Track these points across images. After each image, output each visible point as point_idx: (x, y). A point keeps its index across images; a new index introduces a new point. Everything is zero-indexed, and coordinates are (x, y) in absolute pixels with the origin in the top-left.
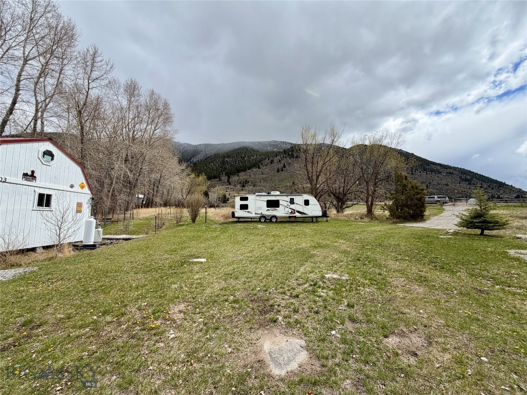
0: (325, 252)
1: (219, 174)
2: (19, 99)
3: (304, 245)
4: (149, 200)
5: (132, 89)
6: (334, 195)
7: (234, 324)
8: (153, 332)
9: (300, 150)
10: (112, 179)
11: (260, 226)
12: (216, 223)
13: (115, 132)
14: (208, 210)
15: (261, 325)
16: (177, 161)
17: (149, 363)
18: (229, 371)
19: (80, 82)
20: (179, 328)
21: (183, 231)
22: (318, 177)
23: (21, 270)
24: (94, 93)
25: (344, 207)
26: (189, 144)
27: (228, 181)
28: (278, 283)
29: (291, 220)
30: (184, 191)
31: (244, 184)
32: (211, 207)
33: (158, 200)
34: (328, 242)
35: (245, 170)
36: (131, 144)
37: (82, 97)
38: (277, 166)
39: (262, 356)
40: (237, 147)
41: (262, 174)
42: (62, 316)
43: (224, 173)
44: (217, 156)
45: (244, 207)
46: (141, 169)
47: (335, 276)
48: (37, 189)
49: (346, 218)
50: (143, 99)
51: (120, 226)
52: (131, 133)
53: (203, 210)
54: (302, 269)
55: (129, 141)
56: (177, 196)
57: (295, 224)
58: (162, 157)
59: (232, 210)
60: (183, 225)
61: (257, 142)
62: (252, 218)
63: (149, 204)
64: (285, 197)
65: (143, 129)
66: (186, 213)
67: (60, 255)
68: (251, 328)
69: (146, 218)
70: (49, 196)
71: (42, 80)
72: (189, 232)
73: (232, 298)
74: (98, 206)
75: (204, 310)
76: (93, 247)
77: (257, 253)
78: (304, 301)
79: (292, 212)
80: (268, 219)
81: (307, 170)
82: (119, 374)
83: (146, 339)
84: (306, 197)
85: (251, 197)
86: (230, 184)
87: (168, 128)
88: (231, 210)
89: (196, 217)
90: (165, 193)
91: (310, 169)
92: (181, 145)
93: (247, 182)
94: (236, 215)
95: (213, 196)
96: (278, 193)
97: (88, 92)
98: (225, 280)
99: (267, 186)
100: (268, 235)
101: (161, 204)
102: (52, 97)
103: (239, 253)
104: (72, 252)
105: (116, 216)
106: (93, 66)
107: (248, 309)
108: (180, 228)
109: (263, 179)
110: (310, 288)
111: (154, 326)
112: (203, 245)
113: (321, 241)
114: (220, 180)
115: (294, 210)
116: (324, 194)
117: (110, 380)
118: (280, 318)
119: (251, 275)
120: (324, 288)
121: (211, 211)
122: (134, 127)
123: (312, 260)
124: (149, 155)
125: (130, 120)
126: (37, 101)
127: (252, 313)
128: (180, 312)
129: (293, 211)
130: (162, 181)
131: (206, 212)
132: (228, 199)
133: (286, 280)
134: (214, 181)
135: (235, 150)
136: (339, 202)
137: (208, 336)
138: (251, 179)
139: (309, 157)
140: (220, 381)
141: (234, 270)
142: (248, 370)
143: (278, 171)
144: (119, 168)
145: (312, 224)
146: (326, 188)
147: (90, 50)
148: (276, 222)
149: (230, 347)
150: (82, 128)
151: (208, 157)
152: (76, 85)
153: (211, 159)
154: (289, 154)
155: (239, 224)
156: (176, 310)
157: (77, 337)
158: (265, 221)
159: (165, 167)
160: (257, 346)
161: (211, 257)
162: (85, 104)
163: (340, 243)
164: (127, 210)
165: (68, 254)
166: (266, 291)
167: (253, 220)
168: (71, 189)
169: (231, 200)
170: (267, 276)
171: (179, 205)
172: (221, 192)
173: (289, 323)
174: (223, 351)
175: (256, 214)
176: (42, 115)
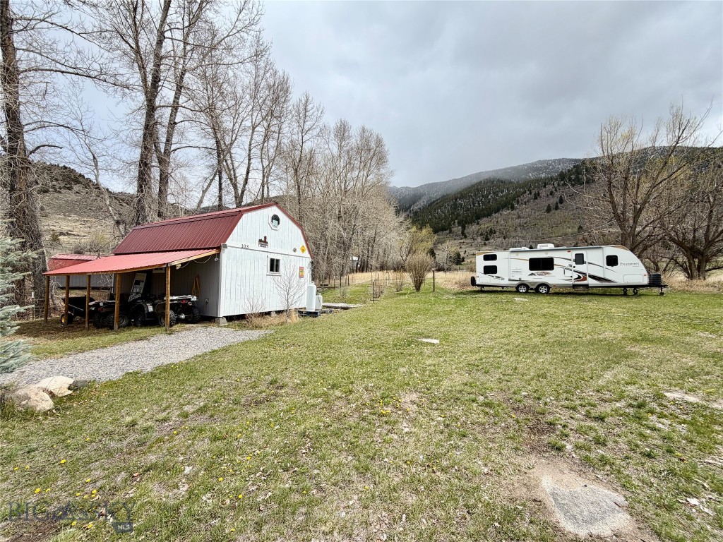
0: (661, 351)
1: (450, 224)
2: (251, 168)
3: (608, 334)
4: (364, 263)
5: (342, 132)
6: (680, 244)
7: (488, 435)
8: (385, 419)
9: (595, 168)
10: (326, 240)
11: (517, 299)
12: (448, 293)
13: (328, 187)
14: (437, 274)
15: (533, 448)
16: (394, 211)
17: (384, 454)
18: (487, 498)
19: (295, 137)
20: (413, 421)
21: (406, 302)
22: (637, 213)
23: (262, 332)
24: (307, 146)
25: (707, 268)
26: (407, 187)
27: (463, 233)
28: (561, 391)
29: (578, 290)
30: (403, 249)
31: (487, 236)
32: (439, 270)
33: (373, 262)
34: (668, 334)
35: (489, 215)
36: (344, 198)
37: (298, 153)
38: (544, 202)
39: (539, 495)
40: (475, 181)
41: (519, 217)
42: (298, 382)
43: (456, 221)
44: (444, 199)
45: (490, 270)
46: (355, 225)
47: (691, 398)
48: (269, 254)
49: (715, 291)
50: (354, 140)
51: (338, 293)
52: (343, 184)
53: (430, 275)
54: (608, 375)
55: (341, 194)
56: (395, 257)
57: (586, 298)
58: (377, 208)
59: (472, 274)
60: (405, 294)
61: (510, 168)
62: (503, 287)
63: (363, 267)
64: (566, 252)
65: (355, 178)
66: (408, 278)
67: (289, 321)
68: (517, 449)
69: (362, 284)
70: (278, 261)
71: (266, 144)
72: (412, 303)
73: (481, 398)
74: (316, 270)
75: (443, 407)
76: (314, 314)
77: (516, 340)
78: (617, 430)
79: (579, 277)
80: (532, 289)
81: (612, 202)
82: (355, 455)
83: (377, 425)
84: (610, 250)
85: (501, 255)
86: (466, 237)
87: (382, 171)
88: (469, 275)
89: (421, 283)
90: (381, 254)
91: (618, 199)
92: (398, 190)
93: (492, 232)
94: (478, 282)
95: (442, 256)
96: (551, 246)
97: (302, 147)
98: (469, 372)
99: (528, 236)
100: (533, 314)
101: (377, 268)
102: (273, 160)
103: (487, 336)
104: (298, 318)
105: (332, 282)
106: (305, 116)
107: (510, 420)
108: (402, 297)
109: (520, 225)
110: (631, 411)
111: (384, 412)
112: (432, 321)
113: (650, 332)
114: (451, 232)
115: (585, 274)
116: (654, 244)
117: (346, 458)
118: (569, 447)
119: (509, 372)
120: (661, 416)
121: (440, 276)
122: (346, 176)
123: (631, 362)
124: (362, 207)
125: (341, 170)
126: (263, 167)
127: (517, 427)
128: (413, 402)
129: (582, 276)
130: (377, 239)
131: (434, 277)
132: (463, 258)
133: (577, 388)
134: (442, 235)
135: (473, 186)
136: (694, 257)
137: (452, 442)
138: (499, 227)
139: (617, 179)
140: (475, 506)
141: (481, 360)
142: (519, 507)
143: (549, 210)
144: (334, 228)
145: (624, 300)
146: (658, 231)
147: (303, 99)
148: (548, 293)
149: (486, 465)
150: (299, 188)
151: (434, 202)
152: (292, 141)
153: (437, 204)
154: (570, 180)
155: (483, 295)
156: (408, 399)
157: (313, 405)
158: (527, 292)
159: (380, 220)
160: (529, 477)
161: (445, 338)
162: (300, 161)
163: (701, 337)
164: (342, 275)
165: (295, 321)
166: (539, 399)
167: (505, 289)
168: (293, 253)
169: (467, 261)
170: (539, 376)
171: (399, 268)
172: (453, 249)
173: (587, 458)
174: (475, 468)
175: (510, 280)
176: (267, 181)
